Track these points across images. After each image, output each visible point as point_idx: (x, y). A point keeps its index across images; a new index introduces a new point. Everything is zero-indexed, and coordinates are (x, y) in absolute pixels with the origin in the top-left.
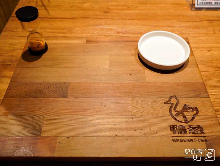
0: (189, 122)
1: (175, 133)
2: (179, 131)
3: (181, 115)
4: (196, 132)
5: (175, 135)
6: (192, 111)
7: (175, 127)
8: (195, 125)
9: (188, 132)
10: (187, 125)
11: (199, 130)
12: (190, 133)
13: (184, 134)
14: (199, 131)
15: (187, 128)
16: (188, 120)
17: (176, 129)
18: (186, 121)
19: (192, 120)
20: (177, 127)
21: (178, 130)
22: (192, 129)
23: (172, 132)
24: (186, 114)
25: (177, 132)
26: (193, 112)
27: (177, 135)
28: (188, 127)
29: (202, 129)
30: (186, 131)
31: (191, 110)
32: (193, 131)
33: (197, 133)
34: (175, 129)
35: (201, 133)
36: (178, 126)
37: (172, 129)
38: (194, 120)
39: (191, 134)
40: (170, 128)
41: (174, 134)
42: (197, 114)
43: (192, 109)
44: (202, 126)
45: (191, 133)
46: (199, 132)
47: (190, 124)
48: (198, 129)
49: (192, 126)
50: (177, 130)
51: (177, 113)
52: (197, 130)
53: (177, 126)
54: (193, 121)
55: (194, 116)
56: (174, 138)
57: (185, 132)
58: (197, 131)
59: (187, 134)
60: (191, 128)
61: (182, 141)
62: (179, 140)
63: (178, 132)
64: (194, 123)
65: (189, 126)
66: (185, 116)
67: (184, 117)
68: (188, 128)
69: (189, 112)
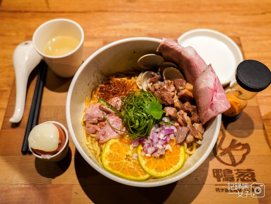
0: (237, 164)
1: (219, 180)
2: (224, 177)
3: (227, 154)
4: (245, 178)
5: (219, 183)
6: (242, 149)
7: (220, 171)
8: (246, 169)
9: (236, 179)
10: (235, 169)
11: (250, 175)
12: (238, 180)
13: (230, 181)
14: (249, 177)
15: (234, 172)
16: (236, 162)
17: (220, 174)
18: (234, 164)
19: (241, 162)
20: (222, 171)
21: (223, 176)
22: (240, 175)
23: (216, 179)
24: (234, 153)
25: (222, 179)
26: (243, 149)
27: (222, 182)
28: (236, 172)
29: (253, 174)
30: (233, 177)
31: (241, 147)
32: (242, 177)
33: (246, 180)
34: (219, 175)
35: (252, 181)
36: (224, 170)
37: (216, 175)
40: (214, 173)
42: (248, 153)
44: (254, 170)
45: (240, 180)
46: (250, 179)
47: (239, 167)
48: (248, 174)
49: (242, 170)
50: (222, 176)
51: (222, 151)
52: (247, 175)
53: (222, 170)
54: (243, 163)
55: (244, 156)
56: (218, 187)
57: (232, 179)
58: (247, 177)
59: (234, 181)
60: (239, 172)
62: (224, 189)
63: (224, 178)
64: (242, 167)
65: (238, 170)
66: (233, 156)
67: (231, 156)
68: (236, 173)
69: (238, 150)
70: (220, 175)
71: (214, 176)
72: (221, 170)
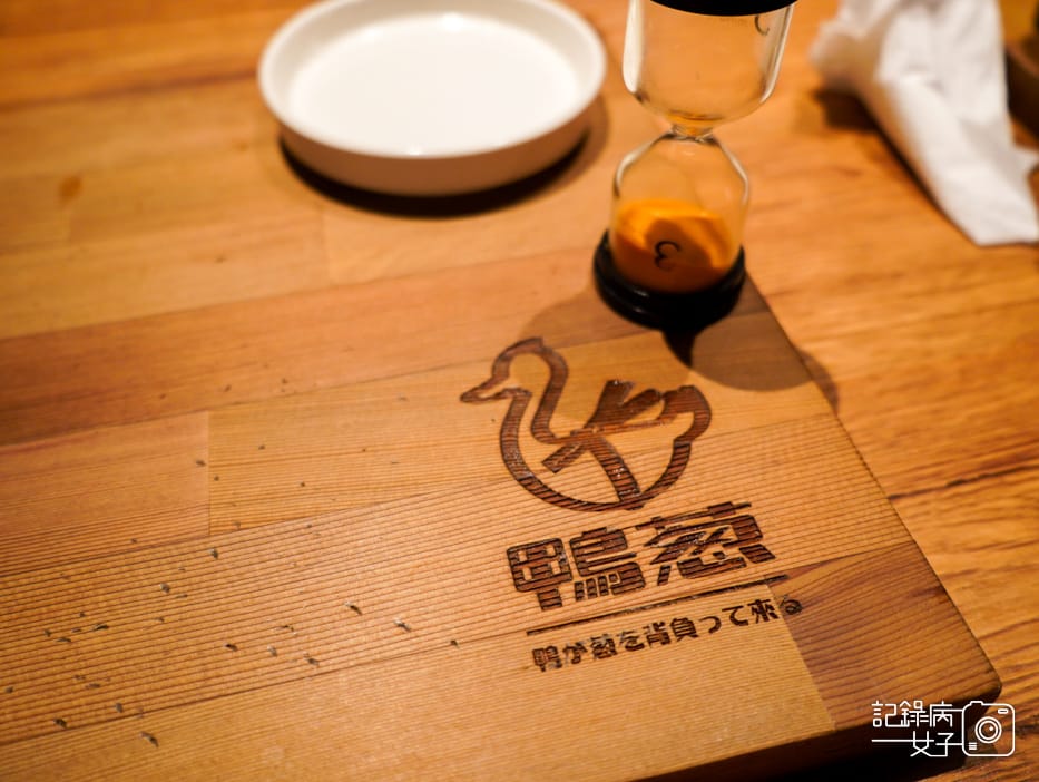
0: (649, 495)
1: (549, 601)
2: (578, 579)
3: (587, 456)
4: (707, 557)
5: (554, 615)
6: (667, 415)
7: (551, 550)
8: (699, 507)
9: (651, 573)
10: (638, 522)
11: (730, 535)
12: (663, 578)
13: (618, 590)
14: (728, 544)
15: (636, 540)
16: (644, 484)
17: (554, 564)
18: (630, 495)
19: (667, 480)
20: (567, 547)
21: (575, 572)
22: (677, 543)
23: (530, 598)
24: (620, 442)
25: (566, 590)
26: (673, 418)
27: (571, 608)
28: (650, 533)
29: (748, 528)
30: (636, 567)
31: (658, 409)
32: (685, 557)
33: (715, 566)
34: (550, 570)
35: (746, 560)
36: (572, 542)
37: (527, 576)
38: (687, 477)
39: (678, 583)
40: (515, 567)
41: (544, 605)
42: (697, 429)
43: (662, 402)
44: (747, 505)
45: (675, 574)
46: (733, 553)
47: (659, 506)
48: (720, 532)
49: (680, 517)
50: (565, 576)
51: (554, 448)
52: (715, 539)
53: (565, 541)
54: (679, 483)
55: (681, 449)
56: (543, 641)
57: (631, 577)
58: (717, 548)
59: (643, 584)
60: (668, 533)
61: (614, 652)
62: (587, 645)
63: (577, 584)
64: (685, 499)
65: (657, 522)
66: (619, 460)
67: (611, 463)
68: (648, 539)
69: (644, 425)
70: (557, 571)
71: (519, 585)
72: (557, 543)
